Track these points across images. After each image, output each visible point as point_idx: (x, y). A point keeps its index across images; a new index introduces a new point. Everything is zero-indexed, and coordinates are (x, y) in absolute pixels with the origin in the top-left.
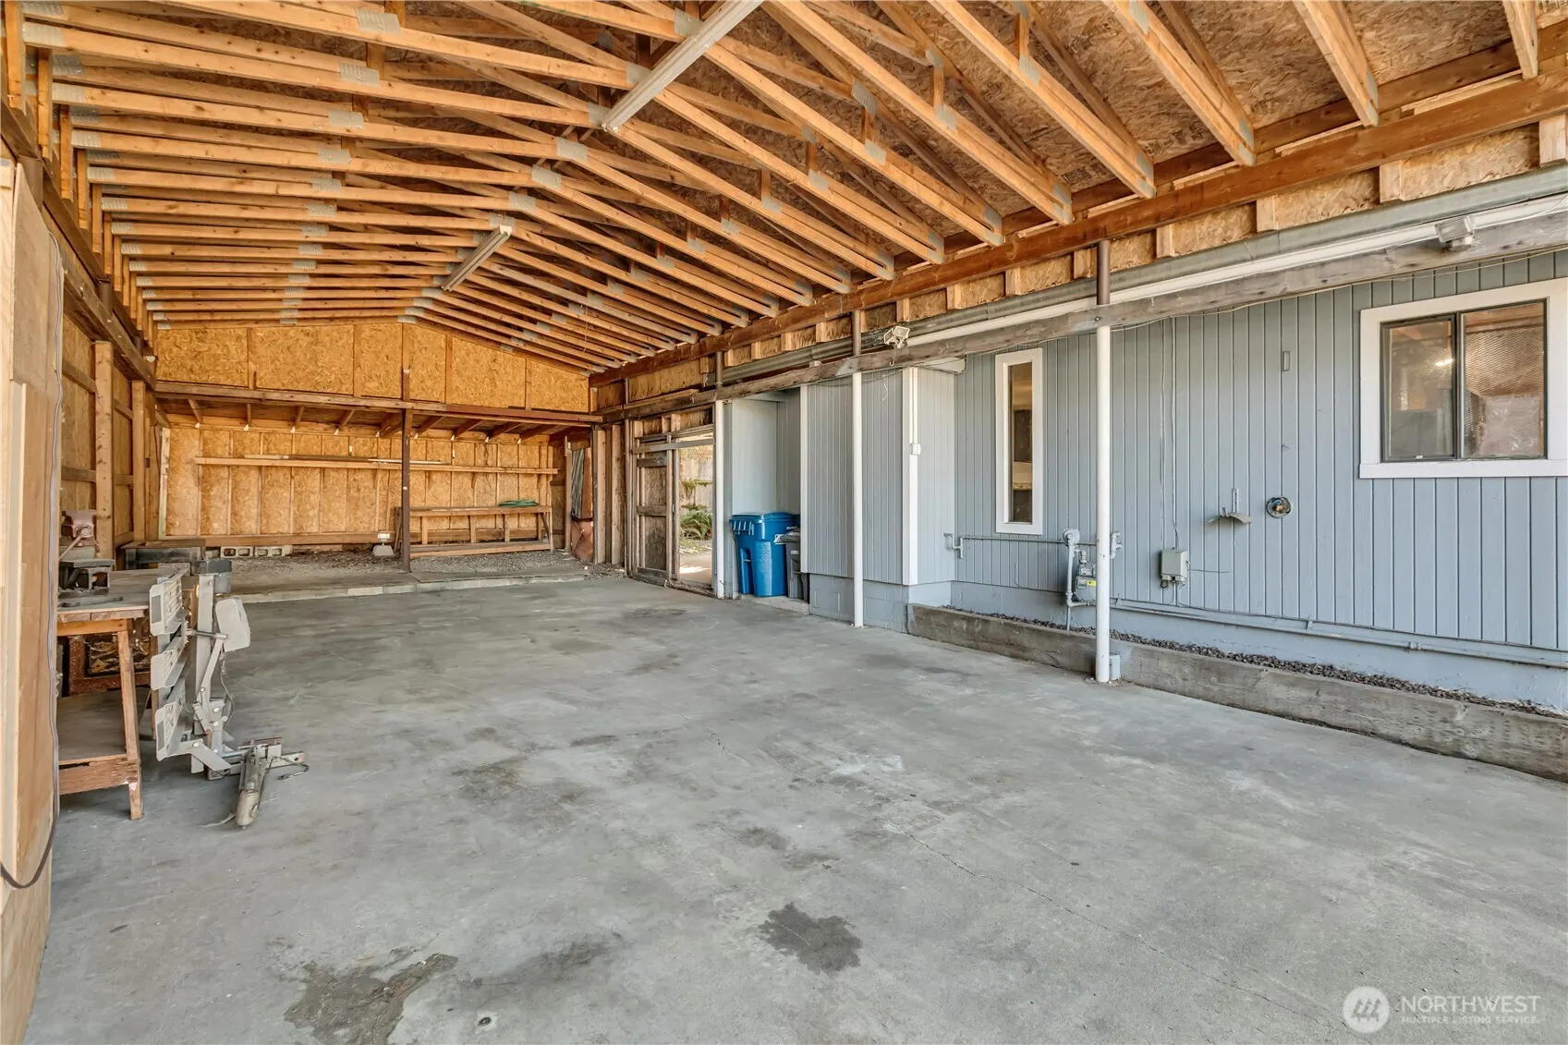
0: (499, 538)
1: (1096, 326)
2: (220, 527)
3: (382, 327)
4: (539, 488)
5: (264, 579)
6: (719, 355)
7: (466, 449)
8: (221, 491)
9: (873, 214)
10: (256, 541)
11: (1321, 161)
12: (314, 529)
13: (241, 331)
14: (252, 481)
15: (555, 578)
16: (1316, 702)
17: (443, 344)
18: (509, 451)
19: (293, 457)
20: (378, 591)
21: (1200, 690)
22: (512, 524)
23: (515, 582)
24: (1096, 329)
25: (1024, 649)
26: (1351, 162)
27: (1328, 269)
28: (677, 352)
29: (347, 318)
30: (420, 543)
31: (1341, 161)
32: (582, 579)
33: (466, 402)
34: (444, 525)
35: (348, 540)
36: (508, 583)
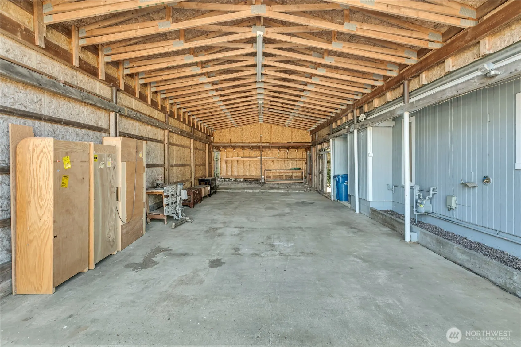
0: (291, 178)
1: (402, 112)
2: (230, 174)
3: (256, 125)
4: (302, 164)
5: (233, 186)
6: (331, 124)
7: (282, 154)
8: (230, 165)
9: (337, 84)
10: (236, 177)
11: (458, 44)
12: (248, 175)
13: (228, 130)
14: (235, 163)
15: (296, 191)
16: (470, 261)
17: (270, 127)
18: (293, 154)
19: (242, 157)
20: (252, 191)
21: (438, 250)
22: (295, 175)
23: (285, 191)
24: (403, 113)
25: (394, 227)
26: (466, 42)
27: (459, 87)
28: (323, 124)
29: (248, 124)
30: (271, 179)
31: (463, 43)
32: (303, 191)
33: (276, 142)
34: (277, 174)
35: (254, 178)
36: (283, 191)
